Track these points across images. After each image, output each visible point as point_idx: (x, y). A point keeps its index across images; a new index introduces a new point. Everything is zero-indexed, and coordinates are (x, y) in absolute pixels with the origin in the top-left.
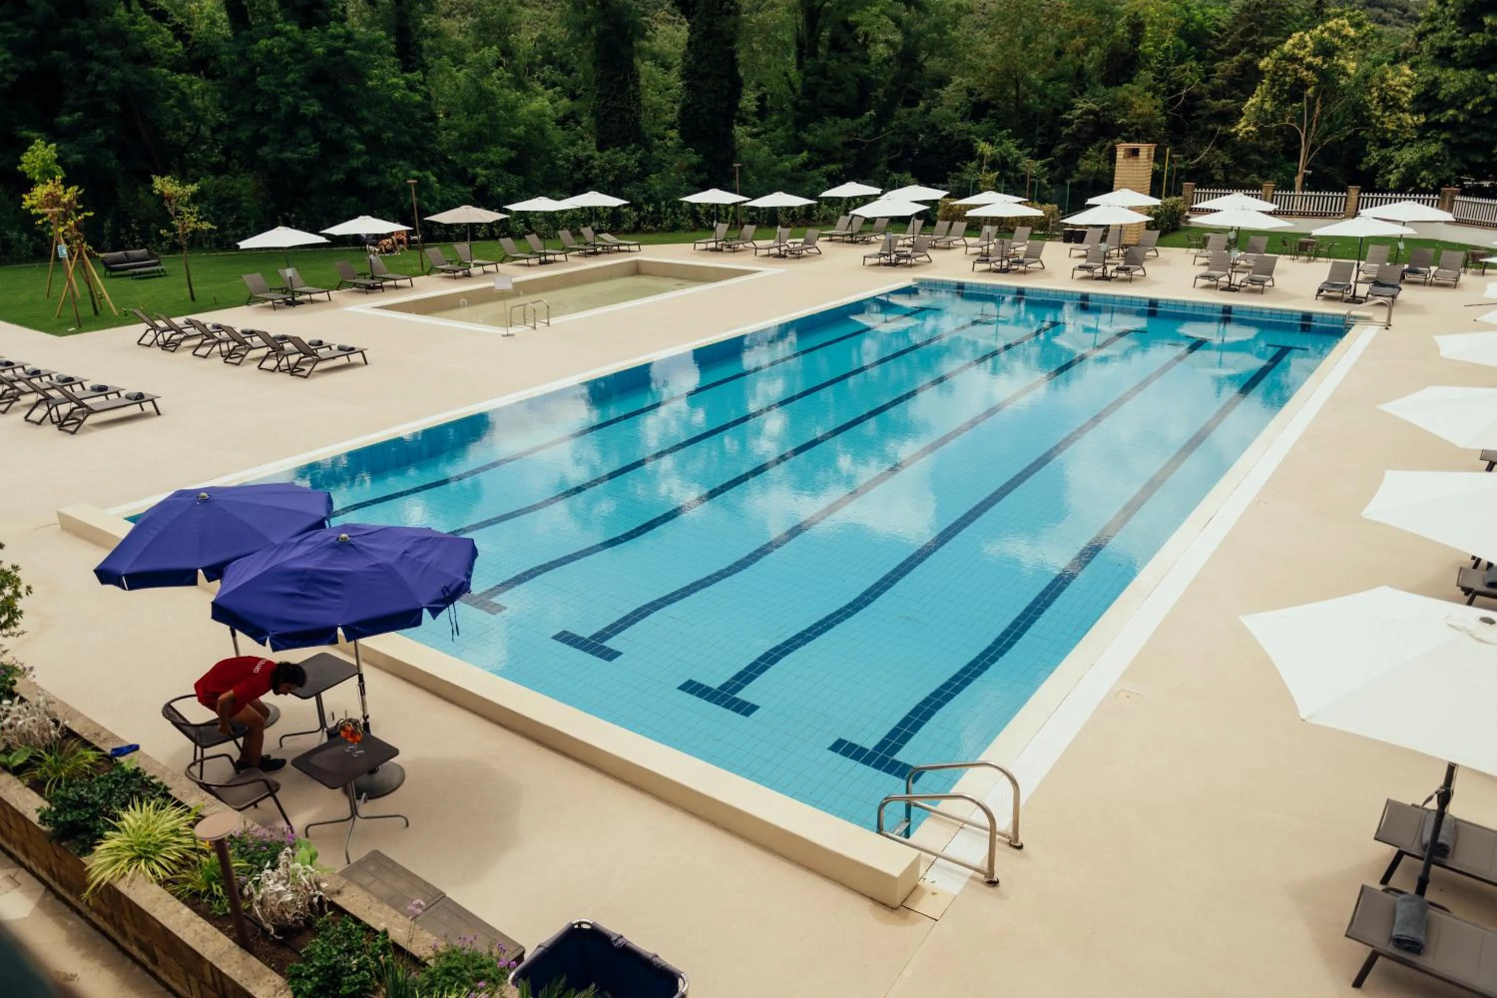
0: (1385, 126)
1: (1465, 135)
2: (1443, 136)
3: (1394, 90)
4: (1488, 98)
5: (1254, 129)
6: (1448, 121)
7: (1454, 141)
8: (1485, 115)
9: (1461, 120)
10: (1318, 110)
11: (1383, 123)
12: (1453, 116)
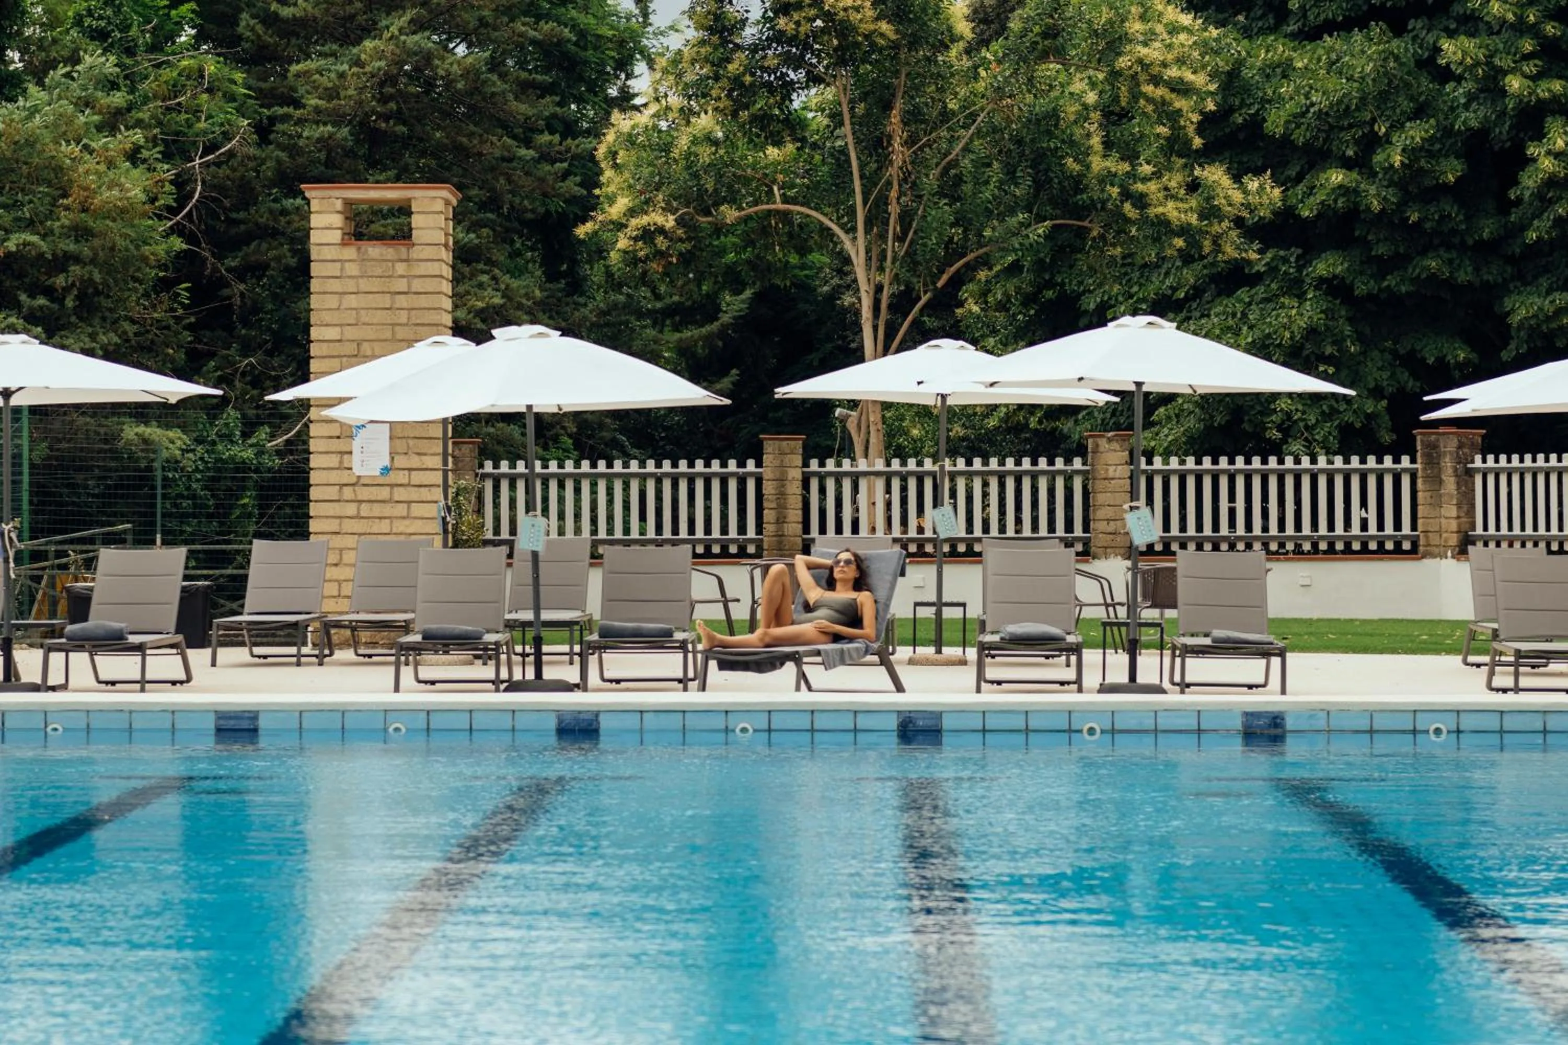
0: (1153, 211)
1: (1396, 262)
2: (1322, 267)
3: (1156, 80)
4: (1447, 132)
5: (669, 222)
6: (1324, 212)
7: (1361, 288)
8: (1445, 188)
9: (1376, 205)
10: (899, 153)
11: (1141, 201)
12: (1342, 189)
